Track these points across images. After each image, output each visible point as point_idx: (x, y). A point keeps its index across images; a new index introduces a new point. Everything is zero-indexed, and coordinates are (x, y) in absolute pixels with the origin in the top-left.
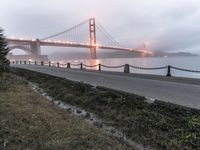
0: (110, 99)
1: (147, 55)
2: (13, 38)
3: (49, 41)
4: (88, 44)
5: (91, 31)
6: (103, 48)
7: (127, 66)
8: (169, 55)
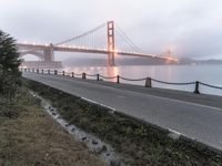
0: (129, 129)
1: (173, 63)
2: (25, 43)
3: (64, 46)
4: (105, 50)
5: (109, 36)
6: (122, 54)
7: (149, 80)
8: (197, 62)
